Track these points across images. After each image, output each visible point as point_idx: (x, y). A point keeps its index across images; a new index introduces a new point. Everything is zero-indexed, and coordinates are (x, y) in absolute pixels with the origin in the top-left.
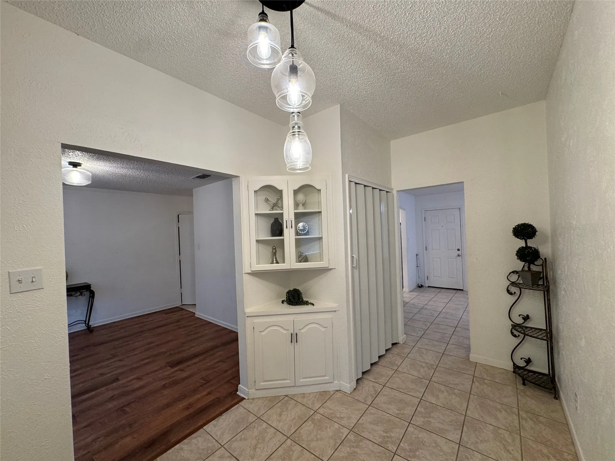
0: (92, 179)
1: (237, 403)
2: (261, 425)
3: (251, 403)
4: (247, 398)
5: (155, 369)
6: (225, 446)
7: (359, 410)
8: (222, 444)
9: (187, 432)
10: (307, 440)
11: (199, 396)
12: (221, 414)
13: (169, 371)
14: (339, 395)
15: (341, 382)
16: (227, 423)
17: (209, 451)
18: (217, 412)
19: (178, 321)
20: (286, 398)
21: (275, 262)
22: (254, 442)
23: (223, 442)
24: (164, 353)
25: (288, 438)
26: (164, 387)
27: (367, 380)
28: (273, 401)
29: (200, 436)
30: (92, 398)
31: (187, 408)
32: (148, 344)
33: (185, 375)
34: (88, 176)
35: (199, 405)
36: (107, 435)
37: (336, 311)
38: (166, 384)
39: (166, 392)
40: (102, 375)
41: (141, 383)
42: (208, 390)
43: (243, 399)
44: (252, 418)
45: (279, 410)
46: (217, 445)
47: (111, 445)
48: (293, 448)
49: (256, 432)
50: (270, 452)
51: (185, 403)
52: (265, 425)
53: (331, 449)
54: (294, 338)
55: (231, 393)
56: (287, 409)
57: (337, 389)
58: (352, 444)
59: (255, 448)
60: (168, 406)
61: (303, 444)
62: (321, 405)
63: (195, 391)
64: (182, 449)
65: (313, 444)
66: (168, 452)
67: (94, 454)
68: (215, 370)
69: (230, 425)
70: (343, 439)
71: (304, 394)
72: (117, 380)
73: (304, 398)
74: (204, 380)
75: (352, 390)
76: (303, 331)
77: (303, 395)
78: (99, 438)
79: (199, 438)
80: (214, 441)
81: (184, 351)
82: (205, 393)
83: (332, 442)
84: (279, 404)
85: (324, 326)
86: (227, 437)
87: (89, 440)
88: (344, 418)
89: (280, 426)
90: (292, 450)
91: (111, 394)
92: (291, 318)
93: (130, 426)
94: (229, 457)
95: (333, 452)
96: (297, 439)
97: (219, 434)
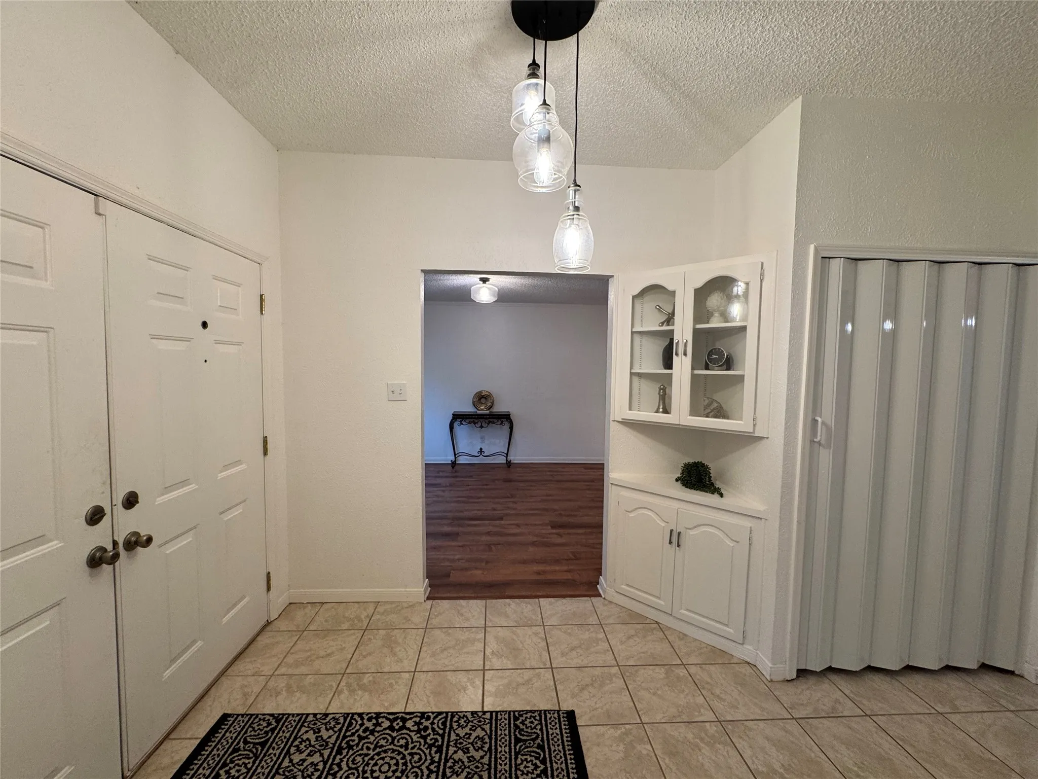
0: (498, 295)
1: (590, 596)
2: (597, 633)
3: (604, 605)
4: (603, 597)
5: (537, 523)
6: (546, 627)
7: (763, 709)
8: (545, 624)
9: (524, 594)
10: (640, 683)
11: (557, 568)
12: (564, 597)
13: (549, 530)
14: (748, 670)
15: (758, 652)
16: (564, 608)
17: (529, 622)
18: (564, 593)
19: (592, 481)
20: (655, 626)
21: (661, 410)
22: (576, 643)
23: (547, 622)
24: (555, 510)
25: (618, 666)
26: (533, 544)
27: (831, 683)
28: (634, 618)
29: (531, 605)
30: (475, 525)
31: (538, 573)
32: (547, 496)
33: (559, 540)
34: (495, 291)
35: (550, 577)
36: (468, 561)
37: (761, 519)
38: (536, 541)
39: (531, 549)
40: (494, 509)
41: (517, 531)
42: (572, 567)
43: (600, 595)
44: (593, 620)
45: (632, 632)
46: (539, 622)
47: (466, 569)
48: (614, 679)
49: (586, 636)
50: (585, 663)
51: (541, 568)
52: (602, 636)
53: (664, 717)
54: (675, 539)
55: (591, 583)
56: (644, 637)
57: (748, 660)
58: (703, 735)
59: (572, 650)
60: (524, 562)
61: (630, 684)
62: (700, 663)
63: (557, 561)
64: (509, 605)
65: (642, 693)
66: (498, 600)
67: (454, 570)
68: (593, 550)
69: (565, 613)
70: (693, 720)
71: (685, 635)
72: (501, 519)
73: (681, 639)
74: (575, 556)
75: (781, 678)
76: (692, 532)
77: (683, 636)
78: (462, 559)
79: (529, 605)
80: (540, 616)
81: (575, 516)
82: (565, 568)
83: (673, 711)
84: (639, 626)
85: (733, 539)
86: (554, 621)
87: (457, 557)
88: (724, 700)
89: (618, 647)
90: (612, 680)
91: (491, 528)
92: (676, 505)
93: (487, 562)
94: (541, 638)
95: (663, 721)
96: (628, 674)
97: (549, 613)
